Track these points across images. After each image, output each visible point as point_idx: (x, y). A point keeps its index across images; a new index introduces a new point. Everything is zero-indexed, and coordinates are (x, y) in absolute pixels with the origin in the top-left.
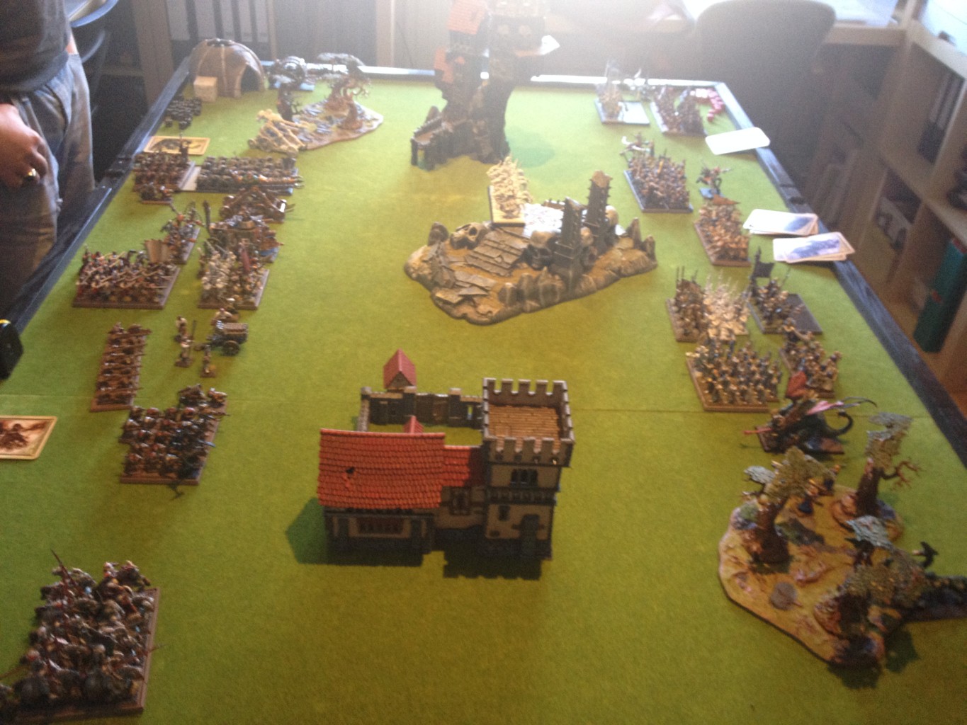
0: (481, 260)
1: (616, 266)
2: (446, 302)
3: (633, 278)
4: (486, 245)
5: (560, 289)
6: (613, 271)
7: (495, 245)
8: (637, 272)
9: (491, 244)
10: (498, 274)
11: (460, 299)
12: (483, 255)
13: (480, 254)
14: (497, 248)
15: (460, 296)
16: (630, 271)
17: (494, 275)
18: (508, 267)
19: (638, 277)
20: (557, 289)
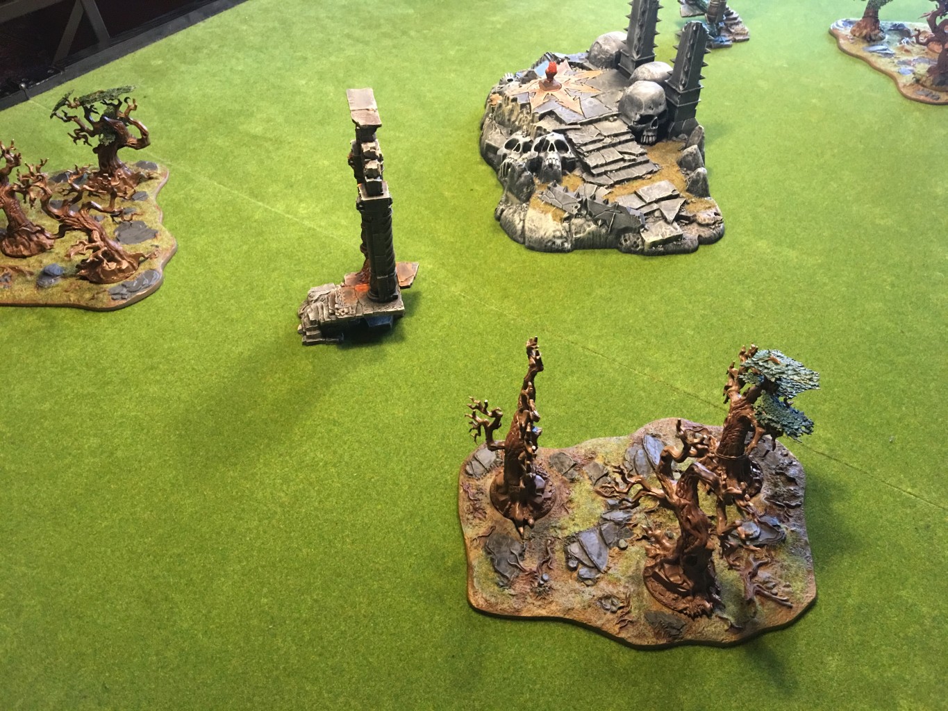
0: (611, 171)
2: (665, 242)
4: (588, 152)
7: (600, 145)
9: (591, 147)
10: (651, 172)
12: (607, 164)
13: (602, 165)
14: (604, 147)
17: (649, 176)
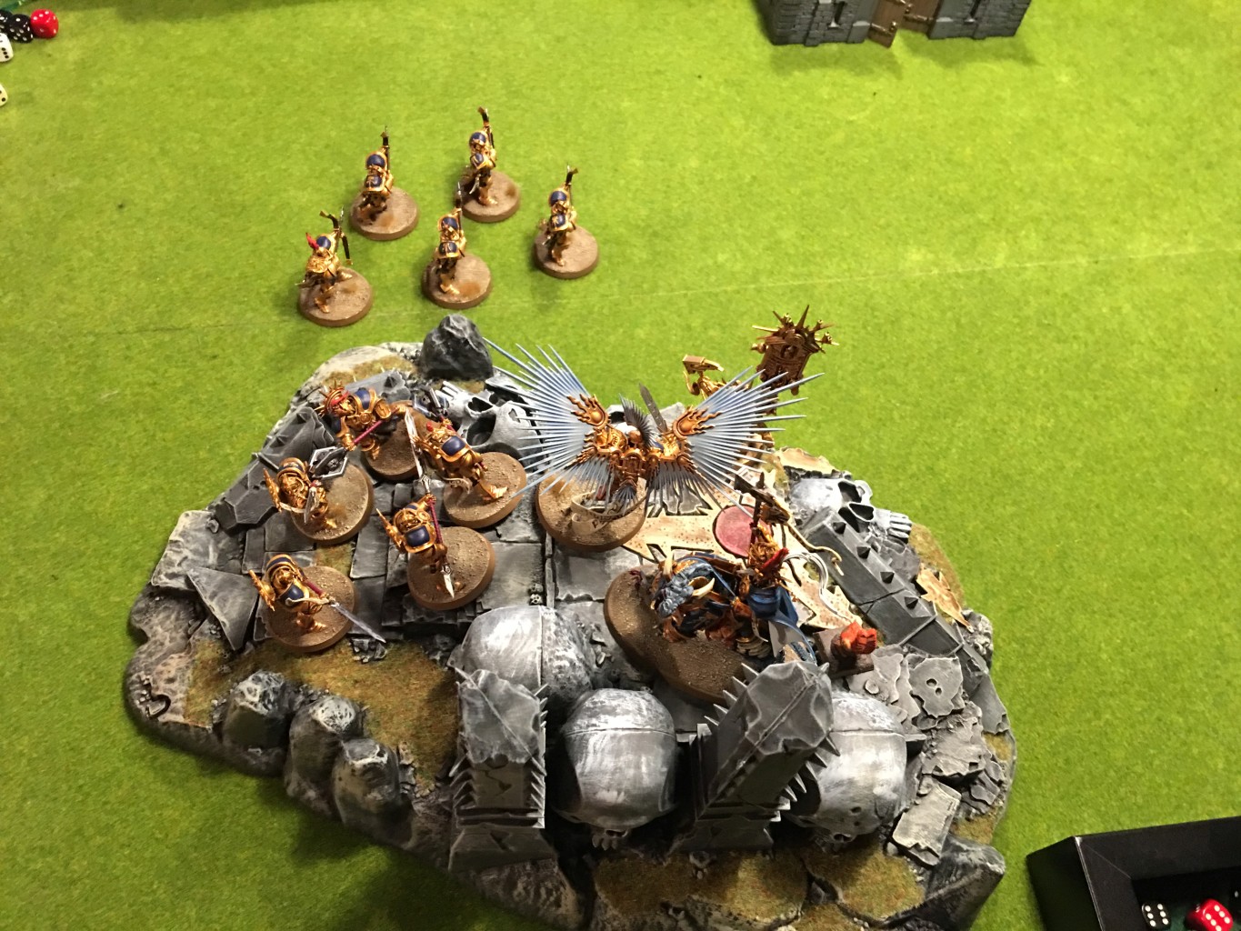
5: (423, 833)
15: (187, 577)
20: (415, 825)
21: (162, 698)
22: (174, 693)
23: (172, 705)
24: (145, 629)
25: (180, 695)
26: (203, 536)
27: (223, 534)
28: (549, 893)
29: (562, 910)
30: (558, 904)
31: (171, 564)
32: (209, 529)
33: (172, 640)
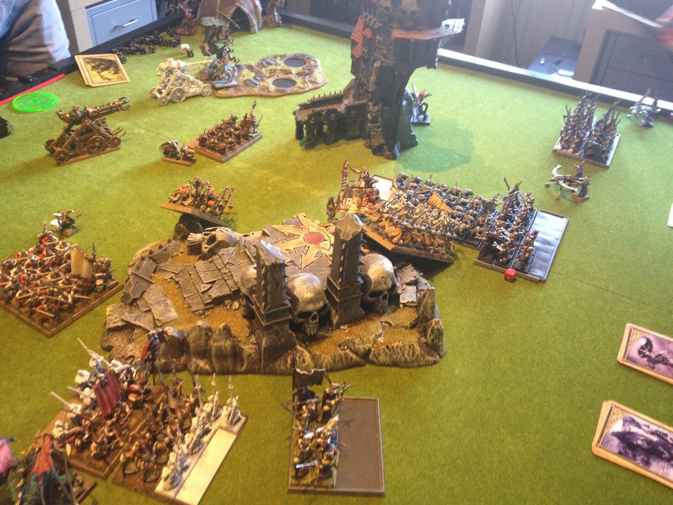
1: (361, 348)
3: (387, 369)
4: (211, 262)
5: (249, 356)
6: (356, 353)
7: (220, 267)
8: (395, 364)
9: (218, 262)
10: (188, 308)
11: (120, 324)
12: (198, 274)
13: (196, 271)
15: (122, 320)
16: (382, 358)
17: (184, 307)
18: (209, 301)
19: (394, 370)
20: (245, 355)
21: (130, 357)
22: (135, 353)
23: (136, 357)
24: (110, 344)
25: (137, 353)
26: (120, 309)
27: (127, 307)
28: (300, 358)
29: (306, 363)
30: (304, 361)
31: (111, 320)
32: (120, 307)
33: (123, 344)
